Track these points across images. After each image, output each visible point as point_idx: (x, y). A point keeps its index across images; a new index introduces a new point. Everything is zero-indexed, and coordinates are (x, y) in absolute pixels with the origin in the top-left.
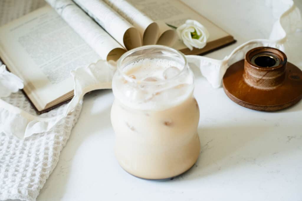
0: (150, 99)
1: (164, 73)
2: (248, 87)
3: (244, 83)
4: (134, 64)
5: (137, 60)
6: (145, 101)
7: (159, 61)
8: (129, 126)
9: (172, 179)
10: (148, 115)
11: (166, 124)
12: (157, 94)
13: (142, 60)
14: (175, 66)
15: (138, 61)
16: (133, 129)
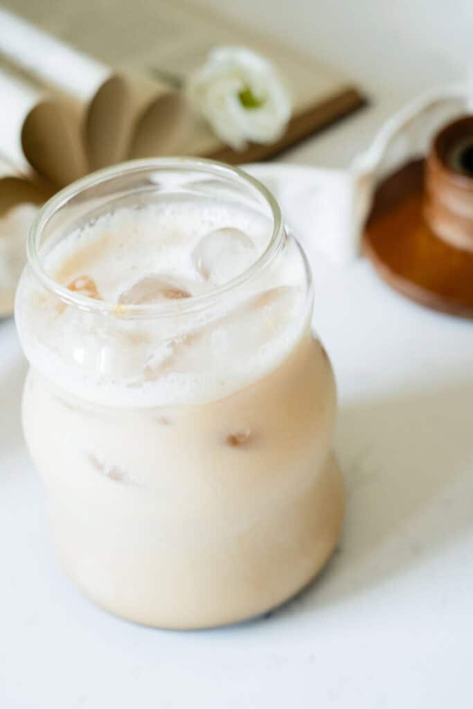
0: (168, 364)
1: (195, 255)
2: (449, 250)
3: (435, 240)
4: (79, 236)
5: (89, 220)
6: (151, 375)
7: (168, 212)
8: (100, 467)
9: (269, 615)
10: (165, 422)
11: (234, 441)
12: (191, 339)
13: (108, 215)
14: (228, 223)
15: (92, 222)
16: (116, 476)
